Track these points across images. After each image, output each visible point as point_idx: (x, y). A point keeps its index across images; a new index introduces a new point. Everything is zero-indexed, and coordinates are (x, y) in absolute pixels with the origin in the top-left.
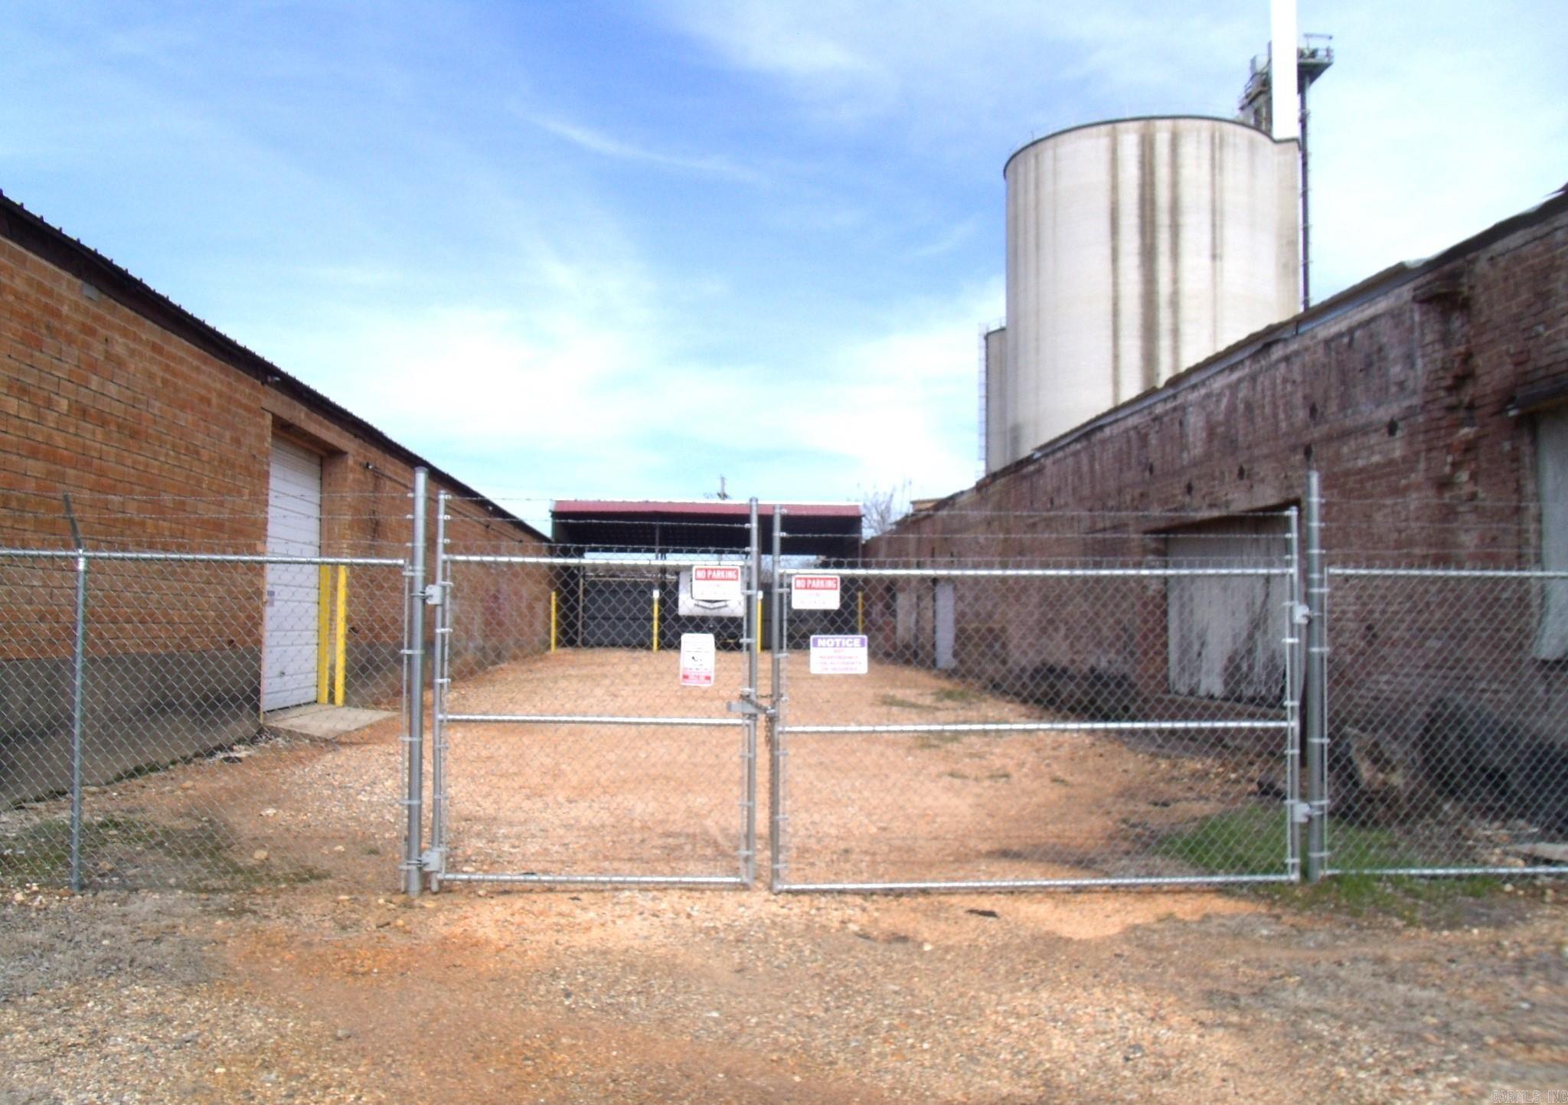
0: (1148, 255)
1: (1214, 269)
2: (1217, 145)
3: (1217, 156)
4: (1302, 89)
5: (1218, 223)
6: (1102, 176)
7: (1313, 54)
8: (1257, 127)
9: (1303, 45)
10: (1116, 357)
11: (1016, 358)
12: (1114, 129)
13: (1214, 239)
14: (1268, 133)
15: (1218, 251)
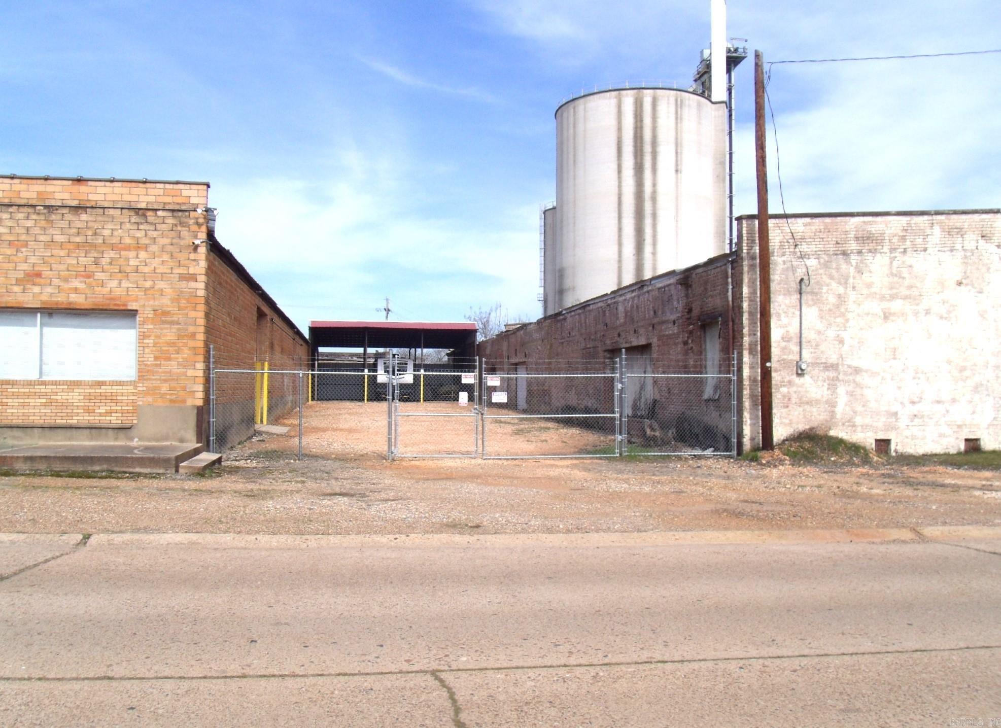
0: (639, 169)
1: (677, 178)
2: (679, 105)
3: (679, 113)
4: (729, 71)
5: (679, 151)
6: (612, 122)
7: (736, 50)
8: (702, 95)
9: (730, 46)
10: (620, 230)
11: (561, 229)
12: (619, 94)
13: (677, 161)
14: (708, 98)
15: (679, 167)
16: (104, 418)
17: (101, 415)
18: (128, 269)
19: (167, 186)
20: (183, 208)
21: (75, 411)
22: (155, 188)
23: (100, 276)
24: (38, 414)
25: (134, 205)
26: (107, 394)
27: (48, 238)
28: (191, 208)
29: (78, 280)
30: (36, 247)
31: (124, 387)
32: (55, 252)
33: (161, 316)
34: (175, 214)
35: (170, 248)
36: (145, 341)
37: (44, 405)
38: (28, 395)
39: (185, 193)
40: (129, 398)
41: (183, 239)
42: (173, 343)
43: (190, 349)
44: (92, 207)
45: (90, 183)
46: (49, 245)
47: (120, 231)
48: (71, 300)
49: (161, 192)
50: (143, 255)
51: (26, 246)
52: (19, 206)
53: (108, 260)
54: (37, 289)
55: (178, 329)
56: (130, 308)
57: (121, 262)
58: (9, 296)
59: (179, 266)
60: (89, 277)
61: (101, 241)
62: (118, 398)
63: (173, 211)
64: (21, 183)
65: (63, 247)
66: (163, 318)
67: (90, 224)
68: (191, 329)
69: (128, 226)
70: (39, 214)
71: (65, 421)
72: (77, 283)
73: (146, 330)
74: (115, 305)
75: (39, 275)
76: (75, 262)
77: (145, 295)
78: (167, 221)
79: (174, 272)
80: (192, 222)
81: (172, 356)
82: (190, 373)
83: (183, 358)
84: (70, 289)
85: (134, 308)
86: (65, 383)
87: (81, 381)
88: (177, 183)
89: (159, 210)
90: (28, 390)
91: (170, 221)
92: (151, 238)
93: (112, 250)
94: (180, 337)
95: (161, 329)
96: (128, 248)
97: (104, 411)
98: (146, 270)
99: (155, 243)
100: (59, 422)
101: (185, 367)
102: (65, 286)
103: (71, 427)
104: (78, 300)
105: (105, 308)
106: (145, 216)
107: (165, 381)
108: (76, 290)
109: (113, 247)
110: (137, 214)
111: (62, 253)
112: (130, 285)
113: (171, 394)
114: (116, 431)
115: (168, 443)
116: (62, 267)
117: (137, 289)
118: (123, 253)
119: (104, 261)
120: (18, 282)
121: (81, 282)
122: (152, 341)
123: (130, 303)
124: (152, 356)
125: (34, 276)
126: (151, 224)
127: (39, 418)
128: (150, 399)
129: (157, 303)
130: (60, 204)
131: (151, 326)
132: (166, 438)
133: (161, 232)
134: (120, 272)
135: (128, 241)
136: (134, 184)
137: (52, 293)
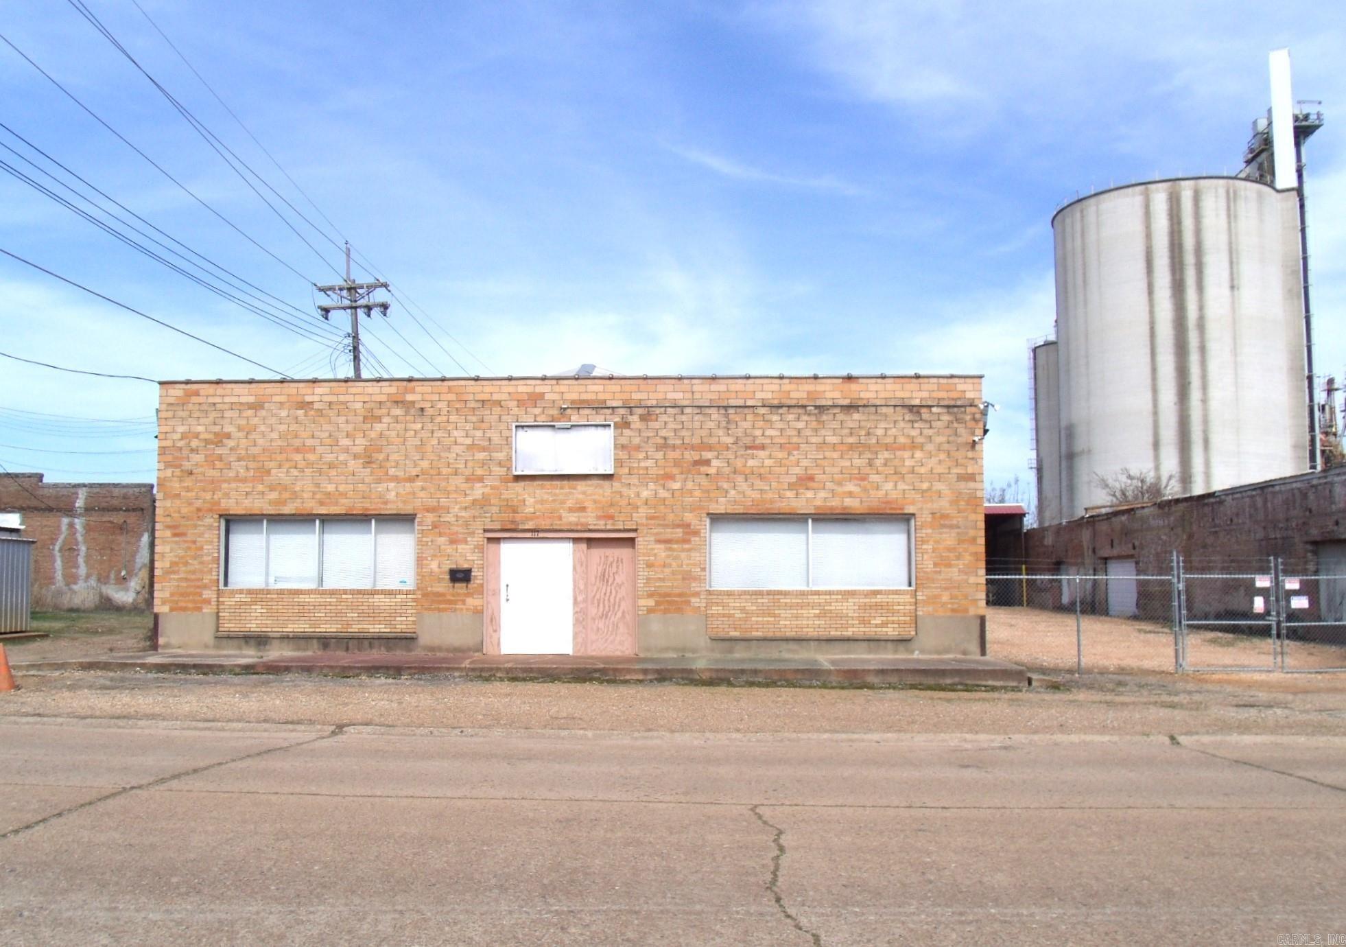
0: (1178, 288)
1: (1233, 296)
2: (1231, 199)
3: (1232, 208)
4: (1298, 145)
5: (1234, 260)
6: (1137, 226)
7: (1306, 117)
8: (1261, 180)
9: (1297, 112)
10: (1154, 370)
11: (1068, 371)
12: (1147, 189)
13: (1232, 274)
14: (1271, 185)
15: (1236, 283)
16: (880, 629)
17: (877, 626)
18: (904, 470)
19: (942, 381)
20: (959, 403)
21: (850, 622)
22: (929, 383)
23: (874, 478)
24: (811, 625)
25: (907, 402)
26: (883, 604)
27: (820, 440)
28: (967, 403)
29: (852, 483)
30: (808, 449)
31: (901, 596)
32: (828, 454)
33: (940, 519)
34: (951, 410)
35: (946, 446)
36: (924, 547)
37: (818, 616)
38: (801, 606)
39: (960, 387)
40: (907, 607)
41: (960, 436)
42: (954, 548)
43: (971, 554)
44: (864, 406)
45: (861, 380)
46: (821, 447)
47: (894, 430)
48: (845, 504)
49: (935, 387)
50: (918, 454)
51: (798, 448)
52: (789, 407)
53: (882, 461)
54: (810, 494)
55: (958, 533)
56: (906, 511)
57: (896, 462)
58: (782, 502)
59: (957, 465)
60: (863, 479)
61: (874, 441)
62: (895, 607)
63: (948, 407)
64: (790, 383)
65: (836, 448)
66: (942, 522)
67: (863, 424)
68: (972, 533)
69: (902, 424)
70: (809, 414)
71: (840, 633)
72: (850, 487)
73: (924, 535)
74: (891, 509)
75: (811, 478)
76: (848, 464)
77: (922, 497)
78: (942, 418)
79: (952, 472)
80: (968, 418)
81: (953, 562)
82: (972, 580)
83: (964, 564)
84: (845, 493)
85: (911, 511)
86: (838, 593)
87: (855, 591)
88: (952, 377)
89: (933, 406)
90: (800, 601)
91: (946, 418)
92: (926, 437)
93: (887, 450)
94: (960, 542)
95: (941, 534)
96: (903, 448)
97: (880, 622)
98: (922, 470)
99: (931, 441)
100: (834, 633)
101: (966, 574)
102: (839, 490)
103: (848, 640)
104: (853, 504)
105: (881, 512)
106: (919, 413)
107: (946, 589)
108: (850, 494)
109: (887, 447)
110: (911, 411)
111: (836, 455)
112: (906, 487)
113: (952, 603)
114: (895, 643)
115: (951, 656)
116: (836, 470)
117: (913, 492)
118: (899, 453)
119: (879, 462)
120: (791, 486)
121: (856, 485)
122: (931, 547)
123: (907, 507)
124: (932, 562)
125: (806, 480)
126: (926, 421)
127: (812, 630)
128: (930, 609)
129: (935, 506)
130: (830, 403)
131: (929, 531)
132: (947, 651)
133: (936, 430)
134: (895, 473)
135: (902, 440)
136: (907, 380)
137: (825, 498)
